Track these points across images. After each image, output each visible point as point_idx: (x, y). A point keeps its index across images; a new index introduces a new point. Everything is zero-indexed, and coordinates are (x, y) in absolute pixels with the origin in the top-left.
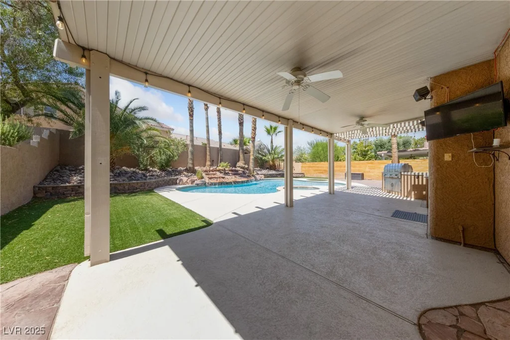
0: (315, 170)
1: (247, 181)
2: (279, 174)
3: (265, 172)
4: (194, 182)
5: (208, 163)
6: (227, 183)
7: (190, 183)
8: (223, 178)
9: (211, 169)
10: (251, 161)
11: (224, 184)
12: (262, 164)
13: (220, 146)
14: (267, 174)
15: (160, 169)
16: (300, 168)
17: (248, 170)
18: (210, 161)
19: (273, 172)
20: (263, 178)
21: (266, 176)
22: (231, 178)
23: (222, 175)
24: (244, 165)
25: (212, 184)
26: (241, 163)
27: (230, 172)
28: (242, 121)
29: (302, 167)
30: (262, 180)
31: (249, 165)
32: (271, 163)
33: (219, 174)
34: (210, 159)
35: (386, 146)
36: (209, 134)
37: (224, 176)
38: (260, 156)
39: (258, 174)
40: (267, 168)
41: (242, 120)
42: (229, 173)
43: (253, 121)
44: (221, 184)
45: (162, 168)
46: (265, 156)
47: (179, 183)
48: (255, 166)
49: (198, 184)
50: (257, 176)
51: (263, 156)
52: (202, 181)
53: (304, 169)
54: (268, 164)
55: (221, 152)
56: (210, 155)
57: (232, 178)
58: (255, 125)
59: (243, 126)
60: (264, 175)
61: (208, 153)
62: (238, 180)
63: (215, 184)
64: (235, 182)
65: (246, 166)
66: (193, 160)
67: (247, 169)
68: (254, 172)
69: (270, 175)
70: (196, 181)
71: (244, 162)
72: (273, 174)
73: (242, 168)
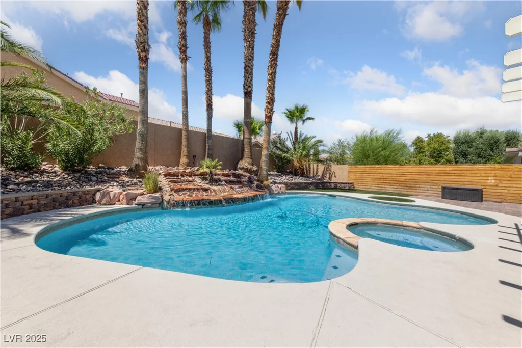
0: (374, 179)
1: (254, 198)
2: (311, 184)
3: (286, 179)
4: (135, 199)
5: (184, 160)
6: (211, 203)
7: (125, 201)
8: (206, 190)
9: (188, 171)
10: (263, 159)
11: (204, 204)
12: (281, 165)
13: (209, 130)
14: (291, 184)
15: (65, 169)
16: (346, 173)
17: (257, 175)
18: (188, 157)
19: (299, 180)
20: (283, 190)
21: (290, 186)
22: (220, 192)
23: (205, 185)
24: (250, 167)
25: (176, 204)
26: (245, 163)
27: (222, 178)
28: (249, 89)
29: (349, 172)
30: (283, 193)
31: (259, 166)
32: (296, 164)
33: (198, 182)
34: (188, 152)
35: (474, 144)
36: (187, 107)
37: (207, 186)
38: (279, 152)
39: (275, 183)
40: (291, 173)
41: (249, 87)
42: (220, 181)
43: (270, 86)
44: (198, 203)
45: (69, 167)
46: (287, 152)
47: (100, 202)
48: (271, 168)
49: (143, 205)
50: (273, 187)
51: (284, 152)
52: (154, 198)
53: (352, 176)
54: (290, 165)
55: (210, 141)
56: (188, 146)
57: (224, 191)
58: (273, 94)
59: (251, 98)
60: (286, 184)
61: (184, 142)
62: (235, 196)
63: (184, 205)
64: (231, 201)
65: (255, 168)
66: (145, 151)
67: (256, 173)
68: (267, 180)
69: (296, 184)
70: (139, 198)
71: (251, 161)
72: (301, 183)
73: (247, 170)
